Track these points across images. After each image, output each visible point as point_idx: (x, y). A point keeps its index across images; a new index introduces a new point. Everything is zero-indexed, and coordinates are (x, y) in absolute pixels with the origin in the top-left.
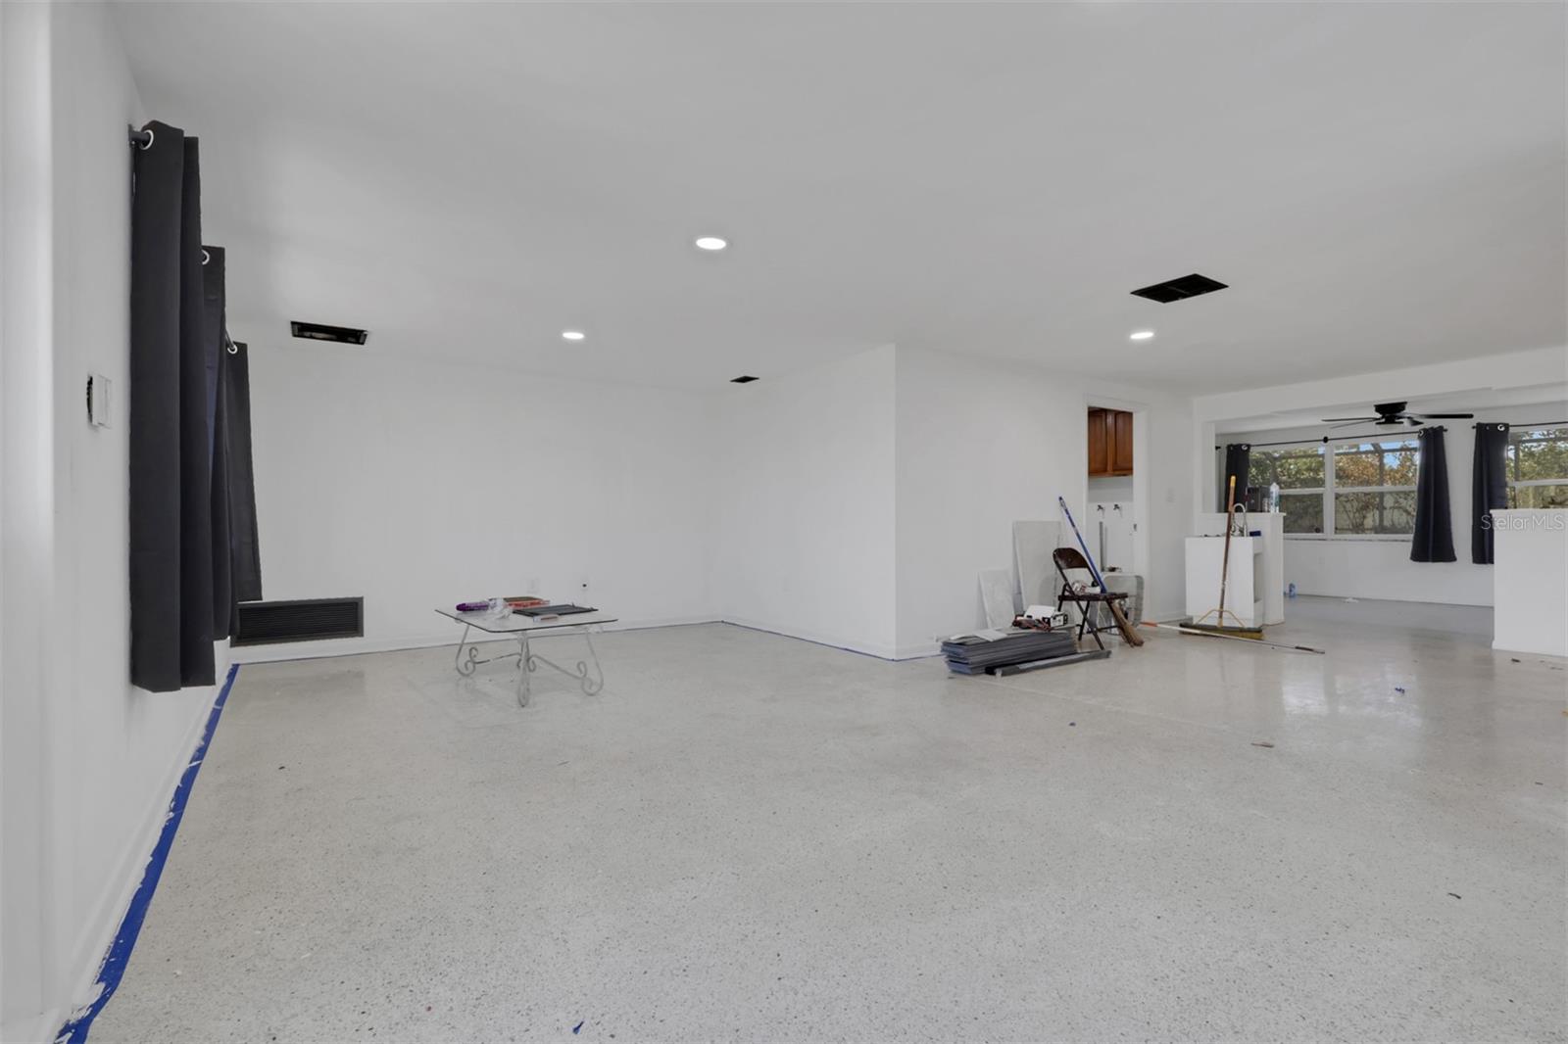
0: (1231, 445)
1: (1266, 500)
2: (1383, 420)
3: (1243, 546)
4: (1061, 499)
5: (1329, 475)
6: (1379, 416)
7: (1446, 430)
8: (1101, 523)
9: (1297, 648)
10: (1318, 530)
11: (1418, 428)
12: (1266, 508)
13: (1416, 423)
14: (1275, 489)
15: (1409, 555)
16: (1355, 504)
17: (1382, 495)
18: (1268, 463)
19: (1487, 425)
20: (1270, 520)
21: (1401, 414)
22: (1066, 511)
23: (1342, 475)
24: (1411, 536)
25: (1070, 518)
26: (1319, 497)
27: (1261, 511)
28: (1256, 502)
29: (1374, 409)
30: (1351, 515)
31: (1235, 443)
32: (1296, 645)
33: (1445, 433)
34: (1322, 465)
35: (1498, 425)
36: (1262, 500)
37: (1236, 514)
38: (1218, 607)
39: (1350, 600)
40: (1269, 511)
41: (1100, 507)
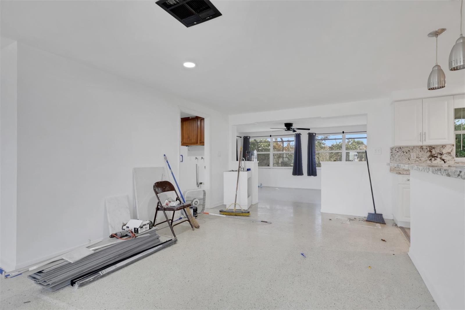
0: (245, 136)
1: (252, 156)
2: (287, 129)
3: (244, 175)
4: (165, 155)
5: (271, 148)
6: (286, 128)
7: (301, 134)
8: (197, 165)
9: (262, 221)
10: (268, 166)
11: (295, 133)
12: (253, 160)
13: (294, 131)
14: (255, 152)
15: (292, 173)
16: (277, 156)
17: (283, 154)
18: (256, 143)
19: (311, 133)
20: (253, 164)
21: (291, 127)
22: (167, 161)
23: (274, 148)
24: (292, 168)
25: (169, 165)
26: (269, 155)
27: (251, 161)
28: (249, 156)
29: (284, 125)
30: (276, 159)
31: (246, 136)
32: (261, 220)
33: (301, 135)
34: (269, 145)
35: (313, 133)
36: (251, 156)
37: (242, 162)
38: (234, 202)
39: (277, 189)
40: (253, 161)
41: (196, 158)
